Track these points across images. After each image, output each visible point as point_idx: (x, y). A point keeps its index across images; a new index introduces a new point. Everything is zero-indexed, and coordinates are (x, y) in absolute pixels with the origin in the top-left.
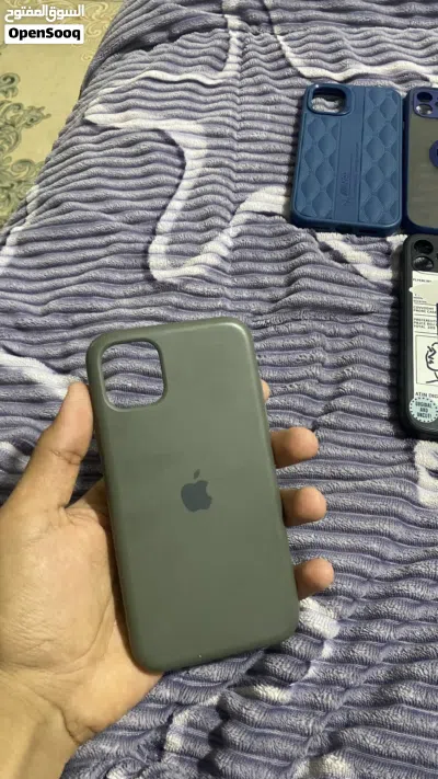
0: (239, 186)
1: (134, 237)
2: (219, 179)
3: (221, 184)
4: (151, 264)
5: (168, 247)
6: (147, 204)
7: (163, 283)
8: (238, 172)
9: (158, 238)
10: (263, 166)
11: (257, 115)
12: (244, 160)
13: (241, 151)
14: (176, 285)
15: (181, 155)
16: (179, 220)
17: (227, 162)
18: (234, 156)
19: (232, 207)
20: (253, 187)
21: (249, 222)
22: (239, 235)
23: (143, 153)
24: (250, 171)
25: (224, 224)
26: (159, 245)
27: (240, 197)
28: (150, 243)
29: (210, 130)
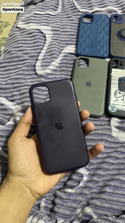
0: (62, 45)
1: (32, 61)
2: (56, 43)
3: (56, 45)
4: (36, 69)
5: (41, 64)
6: (35, 51)
7: (40, 75)
8: (62, 41)
9: (38, 61)
10: (69, 39)
11: (67, 24)
12: (63, 37)
13: (62, 35)
14: (44, 76)
15: (45, 37)
16: (44, 56)
17: (58, 38)
18: (60, 36)
19: (60, 51)
20: (66, 45)
21: (64, 56)
22: (62, 60)
23: (34, 36)
24: (65, 41)
25: (57, 56)
26: (38, 64)
27: (62, 48)
28: (36, 63)
29: (53, 29)
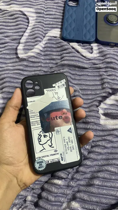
0: (46, 29)
1: (13, 44)
2: (40, 26)
3: (40, 28)
4: (18, 53)
5: (23, 47)
6: (17, 34)
7: (22, 58)
8: (46, 24)
9: (20, 45)
10: (53, 22)
11: (51, 7)
12: (48, 21)
13: (47, 18)
14: (26, 59)
15: (28, 19)
16: (27, 39)
17: (42, 21)
18: (45, 19)
19: (44, 35)
20: (50, 29)
21: (49, 40)
22: (46, 44)
23: (16, 18)
24: (50, 24)
25: (41, 40)
26: (21, 47)
27: (46, 32)
28: (18, 46)
29: (37, 11)
